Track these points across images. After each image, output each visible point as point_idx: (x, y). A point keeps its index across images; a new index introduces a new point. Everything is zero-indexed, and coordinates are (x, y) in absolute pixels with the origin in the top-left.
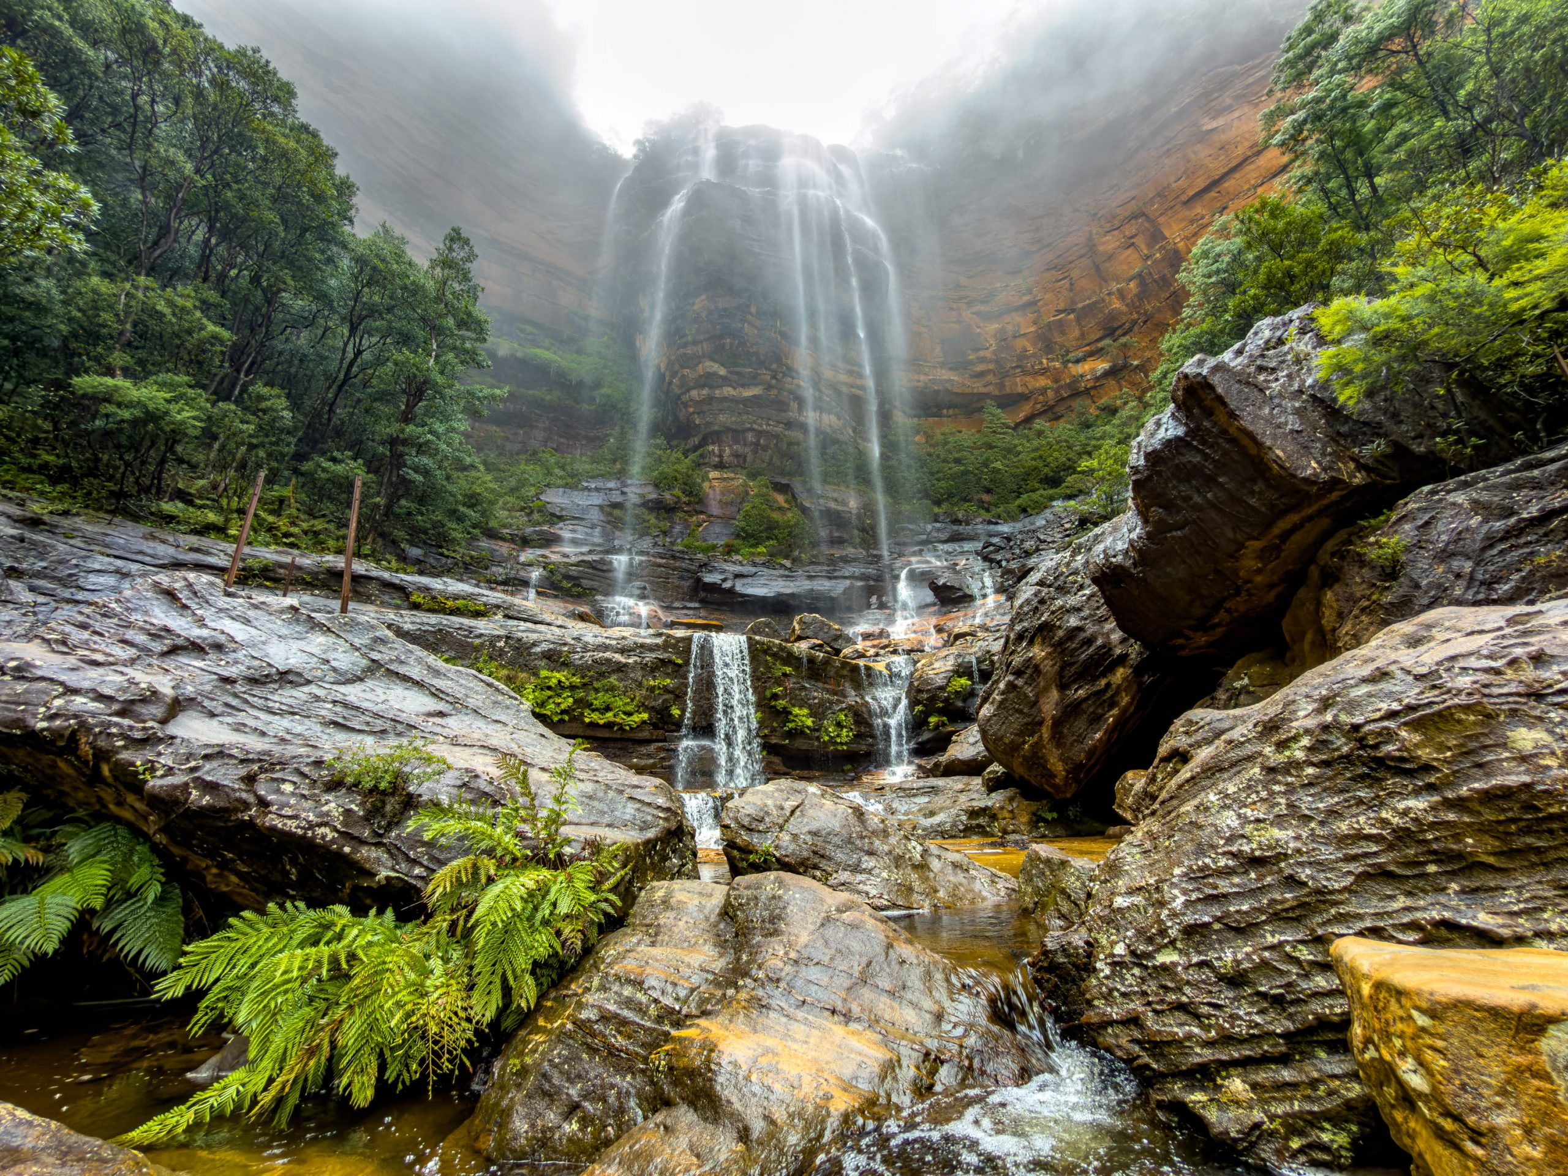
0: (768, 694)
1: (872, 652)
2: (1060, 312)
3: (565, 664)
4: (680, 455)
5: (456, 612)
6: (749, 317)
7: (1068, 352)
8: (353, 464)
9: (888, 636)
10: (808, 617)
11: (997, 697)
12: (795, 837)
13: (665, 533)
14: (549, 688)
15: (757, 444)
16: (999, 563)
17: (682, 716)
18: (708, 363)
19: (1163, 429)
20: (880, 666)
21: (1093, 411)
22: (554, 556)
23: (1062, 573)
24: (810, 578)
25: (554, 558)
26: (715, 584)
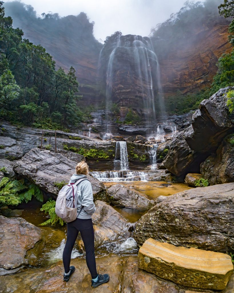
0: (130, 152)
1: (151, 143)
2: (193, 69)
3: (94, 148)
4: (115, 104)
5: (76, 139)
6: (128, 75)
7: (195, 78)
8: (59, 113)
9: (155, 139)
10: (139, 136)
11: (167, 159)
12: (117, 195)
13: (113, 120)
14: (92, 152)
15: (130, 101)
16: (178, 124)
17: (115, 156)
18: (120, 85)
19: (198, 114)
20: (152, 146)
21: (200, 91)
22: (93, 125)
23: (182, 135)
24: (140, 128)
25: (93, 126)
26: (122, 130)
